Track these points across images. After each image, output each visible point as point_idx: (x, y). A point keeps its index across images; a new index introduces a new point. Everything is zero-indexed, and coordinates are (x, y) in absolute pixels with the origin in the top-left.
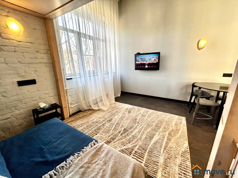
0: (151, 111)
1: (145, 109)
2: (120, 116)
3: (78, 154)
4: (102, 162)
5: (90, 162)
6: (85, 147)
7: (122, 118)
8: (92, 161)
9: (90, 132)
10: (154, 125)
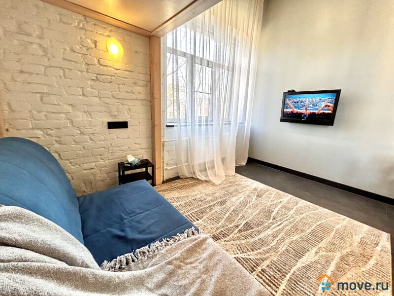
0: (303, 203)
1: (290, 196)
2: (242, 199)
3: (167, 241)
4: (201, 267)
5: (182, 259)
6: (178, 234)
7: (244, 204)
8: (186, 259)
9: (189, 213)
10: (308, 231)
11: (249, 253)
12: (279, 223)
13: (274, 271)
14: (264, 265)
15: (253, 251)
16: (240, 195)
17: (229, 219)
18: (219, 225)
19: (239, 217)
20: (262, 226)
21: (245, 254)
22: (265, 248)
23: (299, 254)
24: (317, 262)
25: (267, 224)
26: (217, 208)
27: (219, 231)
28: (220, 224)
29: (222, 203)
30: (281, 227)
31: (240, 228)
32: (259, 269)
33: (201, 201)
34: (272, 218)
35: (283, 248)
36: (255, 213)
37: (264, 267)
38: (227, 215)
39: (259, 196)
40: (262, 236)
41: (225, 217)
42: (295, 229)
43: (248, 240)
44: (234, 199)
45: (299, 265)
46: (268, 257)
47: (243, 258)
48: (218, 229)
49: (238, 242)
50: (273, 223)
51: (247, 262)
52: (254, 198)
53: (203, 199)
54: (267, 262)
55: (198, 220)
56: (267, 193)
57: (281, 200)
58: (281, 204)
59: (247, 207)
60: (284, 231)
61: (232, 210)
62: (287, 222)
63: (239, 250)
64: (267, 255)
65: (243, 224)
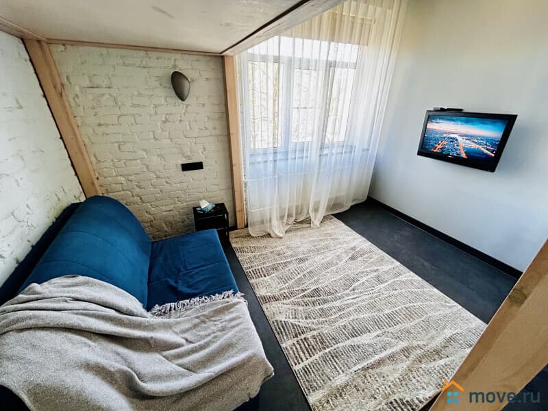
11: (301, 320)
12: (355, 296)
13: (316, 341)
14: (309, 335)
15: (306, 318)
16: (328, 254)
17: (299, 282)
18: (284, 286)
19: (313, 280)
20: (332, 296)
21: (296, 320)
22: (321, 319)
23: (355, 333)
24: (370, 345)
25: (340, 295)
26: (292, 267)
27: (282, 291)
28: (287, 284)
29: (302, 260)
30: (355, 301)
31: (306, 292)
32: (303, 337)
33: (279, 255)
34: (351, 288)
35: (340, 323)
36: (333, 280)
37: (309, 336)
38: (299, 276)
39: (352, 258)
40: (325, 306)
41: (296, 278)
42: (372, 307)
43: (308, 307)
44: (317, 259)
45: (348, 343)
46: (318, 329)
47: (292, 324)
48: (282, 289)
49: (296, 307)
50: (347, 295)
51: (294, 328)
52: (345, 261)
53: (282, 252)
54: (315, 333)
55: (265, 276)
56: (366, 256)
57: (379, 268)
58: (375, 274)
59: (328, 270)
60: (355, 306)
61: (308, 270)
62: (367, 297)
63: (292, 315)
64: (319, 326)
65: (312, 289)
